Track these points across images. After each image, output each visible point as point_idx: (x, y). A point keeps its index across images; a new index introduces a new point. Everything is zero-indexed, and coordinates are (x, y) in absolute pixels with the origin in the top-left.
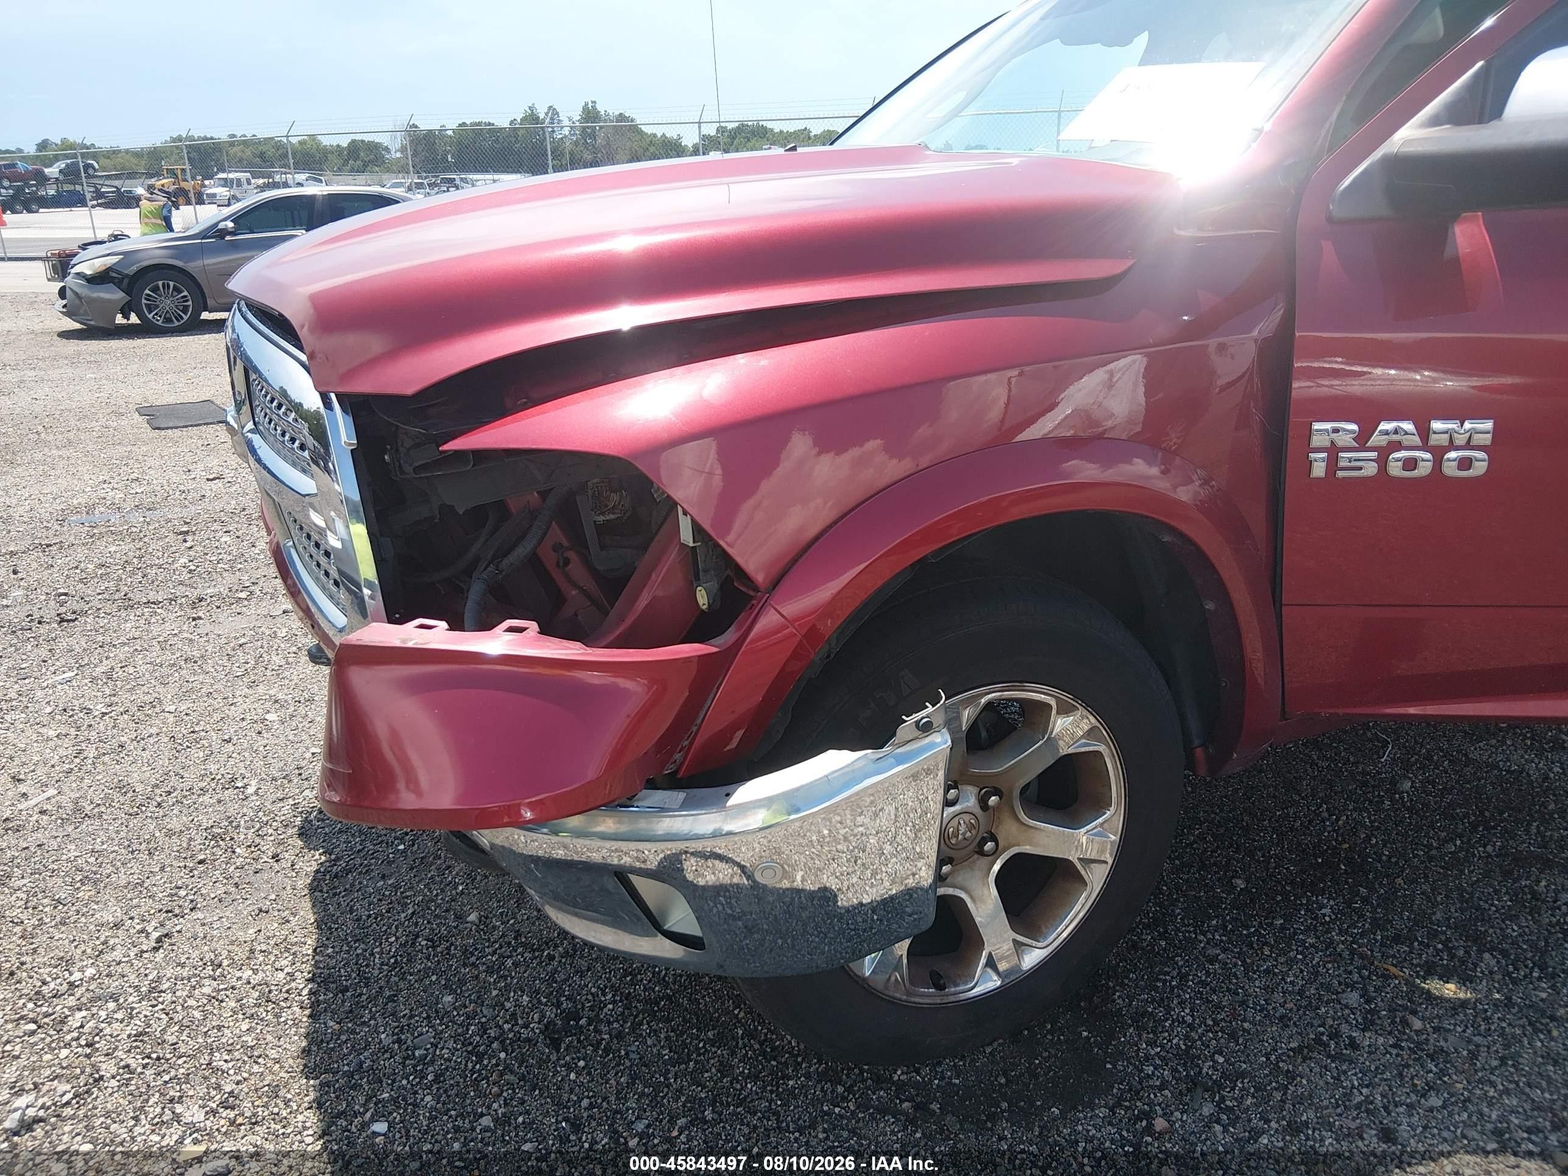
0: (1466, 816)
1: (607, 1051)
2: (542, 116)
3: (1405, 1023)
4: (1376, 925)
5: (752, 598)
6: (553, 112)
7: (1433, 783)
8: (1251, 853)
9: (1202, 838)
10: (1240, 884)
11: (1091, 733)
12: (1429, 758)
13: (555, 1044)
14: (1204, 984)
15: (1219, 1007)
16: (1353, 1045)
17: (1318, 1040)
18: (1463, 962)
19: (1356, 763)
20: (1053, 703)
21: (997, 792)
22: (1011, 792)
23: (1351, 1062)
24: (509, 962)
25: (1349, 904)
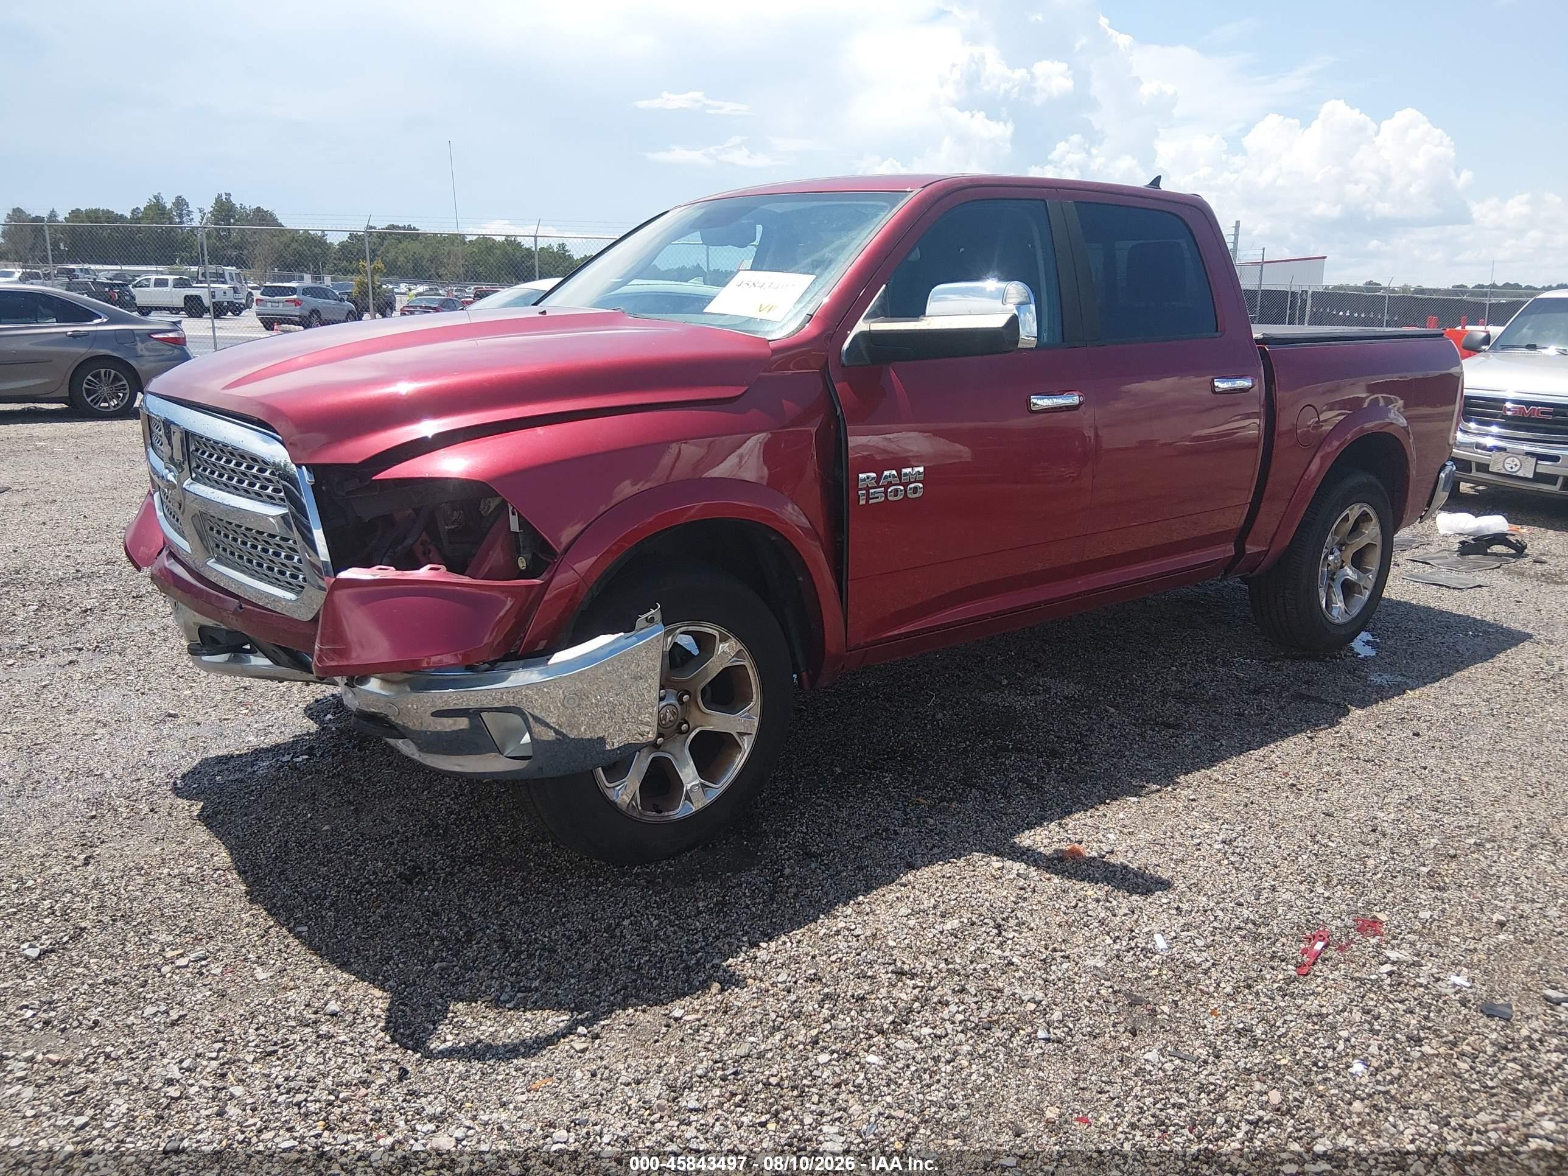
0: (974, 730)
1: (445, 882)
2: (169, 206)
3: (925, 822)
4: (914, 783)
5: (549, 564)
6: (180, 203)
7: (957, 715)
8: (845, 756)
9: (816, 751)
10: (838, 770)
11: (738, 654)
12: (957, 703)
13: (409, 882)
14: (814, 816)
15: (823, 824)
16: (896, 833)
17: (876, 833)
18: (960, 795)
19: (912, 708)
20: (717, 634)
21: (688, 693)
22: (696, 691)
23: (893, 840)
24: (362, 848)
25: (901, 775)
